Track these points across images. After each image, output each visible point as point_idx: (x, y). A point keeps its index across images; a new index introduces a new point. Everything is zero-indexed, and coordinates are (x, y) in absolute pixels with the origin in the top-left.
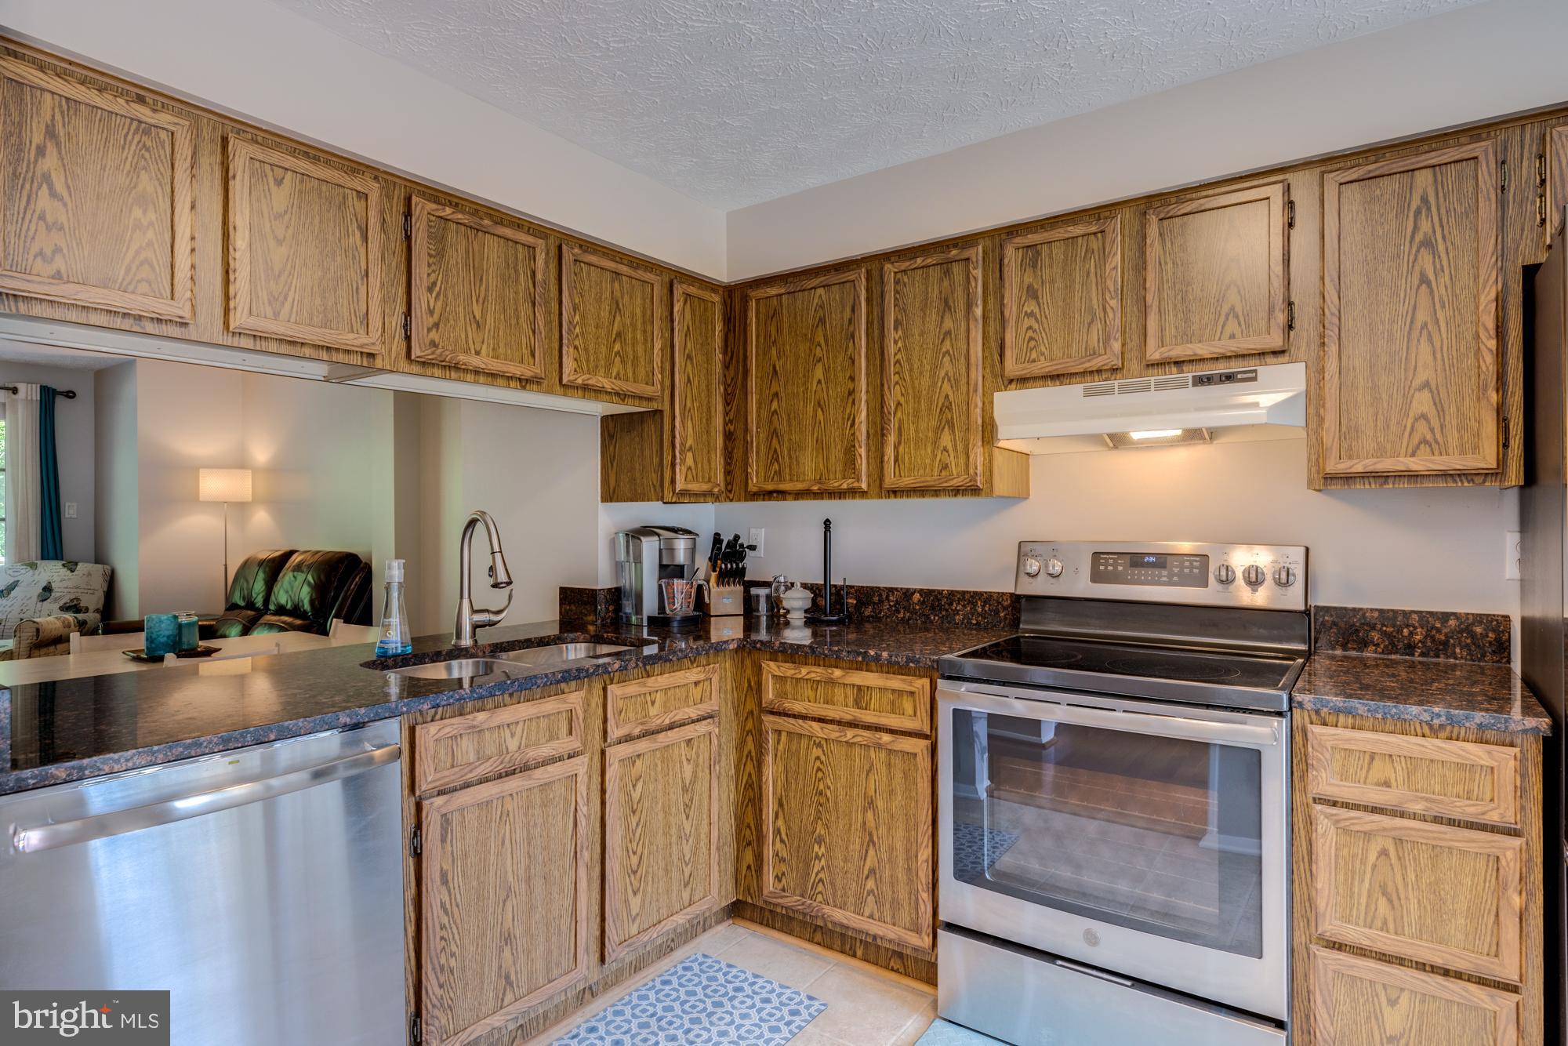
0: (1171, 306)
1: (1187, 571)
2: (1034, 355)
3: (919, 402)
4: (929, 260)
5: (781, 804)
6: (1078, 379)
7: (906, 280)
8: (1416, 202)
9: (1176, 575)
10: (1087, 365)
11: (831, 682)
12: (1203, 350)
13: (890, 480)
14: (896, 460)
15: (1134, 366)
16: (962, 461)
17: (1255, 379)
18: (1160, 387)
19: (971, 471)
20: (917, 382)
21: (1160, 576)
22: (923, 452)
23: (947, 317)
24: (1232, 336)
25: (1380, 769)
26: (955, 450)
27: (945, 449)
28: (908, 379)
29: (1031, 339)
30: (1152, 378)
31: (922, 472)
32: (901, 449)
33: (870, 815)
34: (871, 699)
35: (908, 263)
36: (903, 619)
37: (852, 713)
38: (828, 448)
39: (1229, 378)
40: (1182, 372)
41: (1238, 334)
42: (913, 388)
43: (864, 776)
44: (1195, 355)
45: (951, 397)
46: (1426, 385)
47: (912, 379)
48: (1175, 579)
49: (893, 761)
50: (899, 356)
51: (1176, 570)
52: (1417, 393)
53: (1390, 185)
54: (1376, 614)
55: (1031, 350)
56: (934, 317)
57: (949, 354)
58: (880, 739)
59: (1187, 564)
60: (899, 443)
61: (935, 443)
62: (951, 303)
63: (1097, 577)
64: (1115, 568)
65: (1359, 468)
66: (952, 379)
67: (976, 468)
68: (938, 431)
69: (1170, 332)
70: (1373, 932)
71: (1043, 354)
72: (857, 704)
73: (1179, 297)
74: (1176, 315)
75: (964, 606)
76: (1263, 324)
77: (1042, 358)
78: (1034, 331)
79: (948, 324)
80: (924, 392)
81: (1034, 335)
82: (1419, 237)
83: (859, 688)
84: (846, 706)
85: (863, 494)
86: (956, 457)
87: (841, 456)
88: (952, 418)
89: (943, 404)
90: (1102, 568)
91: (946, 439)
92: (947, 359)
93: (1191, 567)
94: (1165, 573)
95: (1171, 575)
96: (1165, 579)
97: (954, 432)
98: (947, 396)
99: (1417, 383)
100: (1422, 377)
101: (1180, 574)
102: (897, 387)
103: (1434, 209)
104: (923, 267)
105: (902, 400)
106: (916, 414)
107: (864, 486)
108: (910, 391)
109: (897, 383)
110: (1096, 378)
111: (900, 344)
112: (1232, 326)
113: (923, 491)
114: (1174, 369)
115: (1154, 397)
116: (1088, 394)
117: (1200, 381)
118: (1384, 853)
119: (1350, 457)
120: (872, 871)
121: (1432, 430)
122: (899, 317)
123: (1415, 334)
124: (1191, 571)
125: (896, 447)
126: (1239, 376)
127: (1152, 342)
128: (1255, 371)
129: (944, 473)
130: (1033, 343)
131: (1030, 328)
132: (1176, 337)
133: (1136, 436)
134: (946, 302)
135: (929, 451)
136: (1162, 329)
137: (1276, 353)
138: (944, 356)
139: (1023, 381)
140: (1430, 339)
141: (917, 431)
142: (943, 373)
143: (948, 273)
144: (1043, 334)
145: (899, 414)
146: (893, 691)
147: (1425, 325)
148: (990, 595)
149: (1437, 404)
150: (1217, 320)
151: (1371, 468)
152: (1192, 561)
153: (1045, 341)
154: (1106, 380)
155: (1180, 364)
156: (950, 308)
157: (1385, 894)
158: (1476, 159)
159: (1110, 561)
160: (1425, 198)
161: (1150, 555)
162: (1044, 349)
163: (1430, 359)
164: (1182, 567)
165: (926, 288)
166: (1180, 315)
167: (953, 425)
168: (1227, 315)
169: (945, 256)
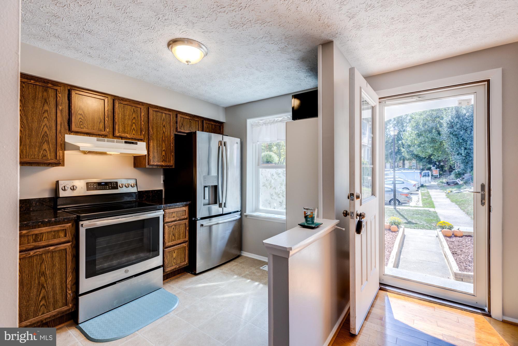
0: (121, 124)
1: (113, 186)
2: (82, 126)
3: (32, 132)
6: (95, 136)
8: (163, 119)
9: (110, 187)
10: (99, 133)
12: (128, 136)
15: (111, 136)
16: (53, 154)
17: (137, 144)
19: (58, 158)
20: (30, 125)
21: (106, 187)
22: (34, 150)
23: (46, 105)
24: (134, 134)
26: (50, 150)
27: (45, 150)
29: (81, 121)
30: (115, 140)
31: (33, 157)
33: (42, 278)
34: (43, 237)
35: (26, 80)
37: (33, 244)
39: (132, 143)
40: (122, 140)
43: (39, 266)
44: (127, 136)
45: (48, 133)
46: (164, 150)
47: (27, 122)
48: (110, 188)
49: (54, 255)
51: (110, 186)
52: (163, 152)
53: (159, 114)
55: (81, 125)
56: (39, 104)
57: (47, 118)
59: (113, 184)
61: (40, 147)
62: (48, 101)
63: (88, 189)
64: (94, 187)
65: (155, 164)
66: (48, 127)
67: (60, 157)
68: (41, 143)
69: (121, 130)
70: (172, 242)
71: (85, 127)
72: (35, 241)
73: (123, 122)
74: (122, 126)
76: (140, 133)
78: (82, 120)
79: (46, 108)
80: (34, 129)
81: (82, 121)
82: (163, 125)
86: (50, 153)
88: (48, 140)
89: (44, 135)
90: (90, 187)
91: (45, 146)
92: (46, 119)
94: (108, 187)
95: (109, 187)
96: (108, 188)
97: (49, 144)
98: (46, 132)
99: (163, 150)
100: (164, 149)
103: (165, 121)
104: (34, 84)
106: (30, 136)
108: (27, 127)
110: (100, 137)
112: (134, 132)
113: (32, 163)
114: (120, 139)
115: (115, 144)
116: (98, 140)
117: (126, 142)
118: (173, 228)
119: (154, 162)
121: (165, 158)
123: (163, 141)
124: (114, 186)
126: (134, 143)
127: (117, 131)
128: (137, 142)
129: (44, 158)
130: (81, 123)
131: (81, 118)
132: (122, 131)
133: (108, 153)
134: (45, 100)
135: (37, 149)
136: (119, 129)
137: (141, 140)
138: (44, 118)
139: (77, 133)
140: (165, 143)
141: (30, 142)
142: (44, 124)
143: (46, 90)
144: (85, 121)
146: (55, 231)
147: (164, 140)
149: (166, 154)
150: (131, 130)
151: (157, 164)
152: (114, 183)
153: (86, 123)
154: (103, 138)
155: (122, 138)
156: (47, 103)
157: (174, 235)
158: (170, 115)
159: (92, 185)
160: (164, 118)
161: (103, 182)
162: (85, 125)
163: (165, 146)
164: (111, 185)
165: (36, 92)
166: (123, 127)
167: (49, 142)
168: (133, 129)
169: (46, 84)
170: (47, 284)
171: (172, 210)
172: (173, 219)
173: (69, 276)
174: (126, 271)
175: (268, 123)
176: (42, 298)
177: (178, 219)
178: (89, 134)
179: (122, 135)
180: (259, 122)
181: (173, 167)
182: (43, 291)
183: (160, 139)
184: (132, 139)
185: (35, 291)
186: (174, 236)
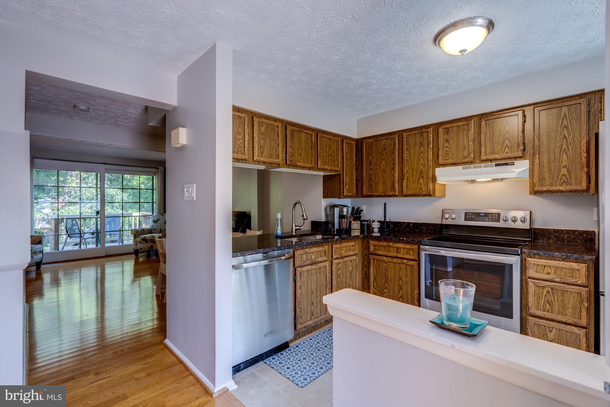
0: (488, 144)
1: (493, 218)
2: (447, 158)
3: (413, 171)
4: (416, 132)
5: (375, 279)
6: (460, 165)
7: (409, 137)
8: (562, 115)
9: (490, 219)
10: (463, 161)
11: (390, 246)
12: (498, 156)
13: (405, 191)
14: (407, 187)
15: (478, 161)
16: (426, 187)
17: (514, 164)
18: (485, 167)
19: (429, 190)
20: (413, 166)
21: (485, 219)
22: (415, 185)
23: (422, 147)
24: (507, 153)
25: (547, 270)
26: (424, 184)
27: (421, 184)
28: (410, 164)
29: (447, 153)
30: (483, 164)
31: (414, 190)
32: (408, 184)
33: (401, 281)
34: (401, 251)
35: (410, 133)
36: (407, 231)
37: (395, 254)
38: (386, 183)
39: (506, 164)
40: (492, 162)
41: (508, 152)
42: (412, 167)
43: (399, 271)
44: (496, 158)
45: (423, 169)
46: (565, 166)
47: (411, 164)
49: (407, 267)
50: (407, 158)
51: (490, 217)
52: (562, 169)
53: (554, 111)
54: (553, 230)
55: (447, 156)
56: (418, 147)
58: (404, 261)
59: (494, 216)
60: (408, 182)
61: (418, 182)
62: (423, 144)
63: (466, 219)
64: (472, 217)
65: (545, 189)
66: (423, 164)
68: (419, 179)
69: (488, 151)
70: (545, 313)
71: (450, 158)
72: (397, 252)
73: (491, 142)
75: (426, 227)
76: (516, 149)
77: (450, 159)
78: (448, 151)
79: (422, 149)
80: (415, 168)
81: (448, 153)
82: (563, 125)
83: (398, 248)
84: (394, 252)
85: (397, 196)
86: (424, 186)
87: (390, 186)
88: (423, 175)
89: (420, 171)
90: (468, 217)
91: (421, 181)
92: (422, 159)
93: (495, 217)
94: (487, 218)
95: (489, 219)
96: (487, 220)
97: (424, 179)
98: (422, 169)
99: (562, 165)
100: (564, 164)
101: (492, 219)
102: (407, 167)
103: (568, 117)
104: (414, 134)
105: (408, 170)
106: (413, 174)
107: (397, 194)
108: (411, 168)
109: (407, 166)
110: (466, 164)
111: (408, 155)
112: (507, 150)
113: (414, 195)
114: (489, 162)
115: (483, 169)
116: (463, 168)
117: (497, 165)
118: (548, 292)
119: (542, 186)
121: (567, 179)
122: (408, 148)
123: (562, 152)
124: (495, 218)
125: (407, 183)
126: (509, 164)
127: (483, 155)
128: (514, 162)
129: (421, 190)
130: (447, 155)
131: (446, 150)
132: (490, 153)
133: (477, 180)
134: (422, 143)
135: (416, 184)
136: (486, 151)
137: (520, 158)
139: (444, 165)
140: (566, 153)
141: (413, 179)
142: (420, 163)
143: (422, 135)
144: (450, 152)
145: (407, 174)
146: (407, 249)
147: (565, 150)
148: (433, 224)
149: (569, 172)
150: (502, 148)
151: (548, 189)
153: (451, 154)
154: (469, 165)
155: (491, 160)
156: (422, 145)
157: (548, 303)
158: (581, 103)
159: (470, 215)
160: (565, 115)
161: (482, 213)
163: (566, 159)
164: (492, 216)
165: (416, 139)
166: (491, 147)
167: (423, 177)
168: (505, 147)
169: (421, 131)
171: (543, 262)
173: (415, 290)
178: (455, 164)
179: (489, 157)
183: (555, 149)
184: (502, 159)
186: (550, 305)
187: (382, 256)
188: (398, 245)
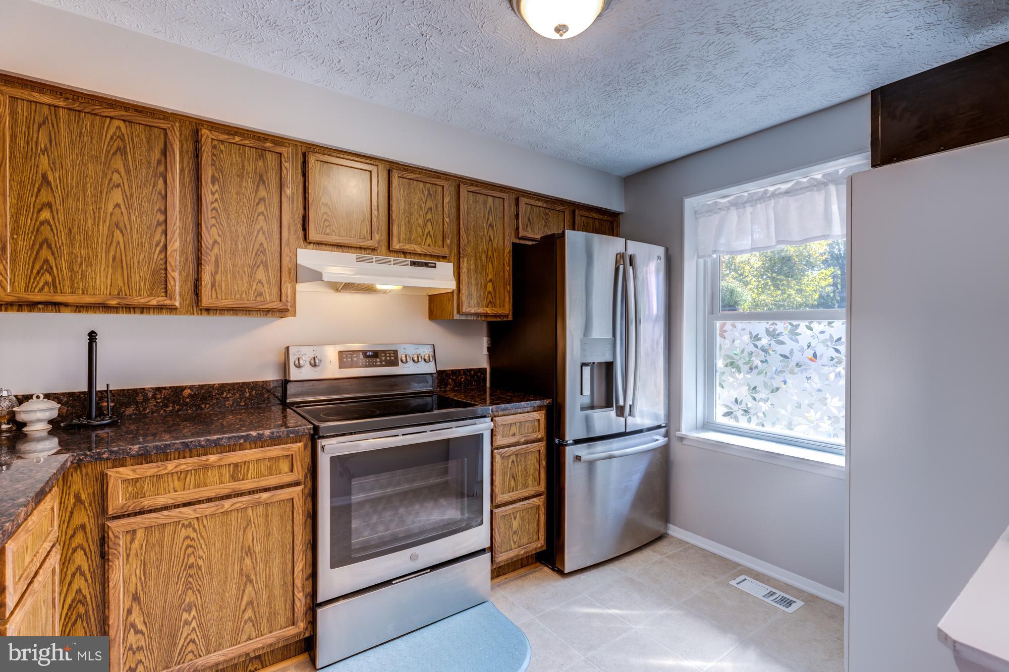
0: (403, 222)
1: (388, 358)
2: (328, 231)
3: (236, 244)
4: (246, 142)
6: (353, 251)
7: (222, 147)
8: (488, 209)
9: (384, 361)
10: (361, 244)
11: (206, 467)
12: (418, 249)
13: (206, 301)
14: (213, 285)
15: (384, 249)
16: (275, 290)
17: (435, 267)
18: (395, 263)
19: (283, 299)
20: (234, 229)
21: (376, 362)
22: (240, 282)
23: (261, 187)
24: (429, 245)
25: (514, 429)
26: (269, 283)
27: (260, 282)
28: (225, 224)
29: (326, 220)
30: (392, 258)
31: (238, 296)
32: (218, 277)
33: (248, 561)
34: (248, 471)
35: (226, 137)
36: (171, 411)
37: (228, 486)
38: (130, 268)
39: (426, 265)
40: (406, 258)
41: (431, 243)
42: (231, 232)
43: (241, 533)
44: (415, 250)
45: (265, 245)
46: (491, 280)
47: (229, 225)
48: (384, 363)
49: (270, 511)
50: (215, 205)
51: (383, 358)
52: (488, 283)
53: (481, 198)
55: (326, 227)
56: (250, 184)
57: (264, 215)
58: (259, 498)
59: (388, 355)
60: (216, 273)
61: (251, 276)
62: (265, 178)
63: (342, 365)
64: (352, 359)
65: (473, 311)
66: (266, 232)
67: (287, 297)
68: (254, 268)
69: (403, 236)
70: (511, 494)
71: (334, 231)
72: (234, 478)
73: (407, 219)
74: (405, 228)
76: (441, 243)
77: (333, 234)
78: (328, 216)
79: (262, 193)
80: (240, 237)
81: (328, 218)
82: (489, 223)
83: (236, 465)
84: (222, 482)
85: (172, 309)
86: (270, 288)
87: (148, 276)
88: (266, 261)
89: (258, 249)
90: (345, 360)
91: (261, 274)
92: (261, 218)
93: (390, 357)
94: (378, 360)
95: (381, 362)
96: (378, 363)
97: (267, 270)
98: (261, 244)
99: (488, 279)
100: (490, 277)
101: (386, 360)
102: (214, 229)
103: (493, 213)
104: (240, 145)
105: (219, 239)
106: (234, 252)
107: (177, 304)
108: (228, 234)
109: (214, 225)
110: (363, 252)
111: (216, 196)
112: (429, 240)
113: (237, 310)
114: (402, 256)
115: (392, 268)
116: (358, 260)
117: (413, 264)
118: (513, 462)
119: (469, 307)
120: (250, 603)
121: (492, 298)
122: (216, 175)
123: (488, 259)
124: (390, 359)
125: (213, 275)
126: (430, 264)
127: (395, 239)
128: (435, 263)
129: (258, 299)
130: (327, 223)
131: (326, 213)
132: (405, 239)
133: (377, 287)
134: (261, 177)
135: (246, 281)
136: (399, 234)
137: (444, 257)
138: (259, 215)
139: (319, 244)
140: (492, 263)
141: (234, 265)
142: (258, 227)
143: (262, 156)
144: (334, 219)
145: (216, 250)
146: (270, 459)
147: (490, 257)
149: (494, 288)
150: (423, 236)
151: (476, 311)
152: (390, 354)
153: (336, 224)
154: (369, 254)
155: (405, 253)
156: (264, 182)
157: (513, 477)
158: (504, 199)
159: (349, 356)
160: (490, 208)
161: (370, 351)
162: (334, 229)
163: (492, 270)
164: (386, 357)
165: (243, 161)
166: (407, 229)
167: (267, 265)
168: (427, 235)
169: (261, 143)
170: (256, 575)
171: (509, 419)
172: (513, 440)
173: (299, 560)
174: (413, 558)
175: (745, 202)
176: (247, 604)
177: (522, 440)
178: (341, 246)
179: (405, 247)
180: (716, 203)
181: (510, 318)
182: (249, 588)
183: (482, 254)
184: (426, 255)
185: (234, 589)
186: (514, 479)
187: (166, 508)
188: (237, 457)
